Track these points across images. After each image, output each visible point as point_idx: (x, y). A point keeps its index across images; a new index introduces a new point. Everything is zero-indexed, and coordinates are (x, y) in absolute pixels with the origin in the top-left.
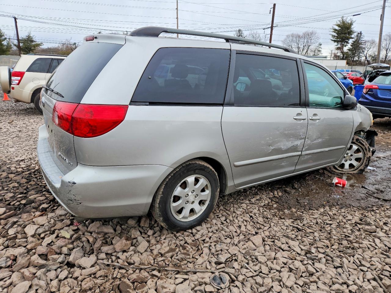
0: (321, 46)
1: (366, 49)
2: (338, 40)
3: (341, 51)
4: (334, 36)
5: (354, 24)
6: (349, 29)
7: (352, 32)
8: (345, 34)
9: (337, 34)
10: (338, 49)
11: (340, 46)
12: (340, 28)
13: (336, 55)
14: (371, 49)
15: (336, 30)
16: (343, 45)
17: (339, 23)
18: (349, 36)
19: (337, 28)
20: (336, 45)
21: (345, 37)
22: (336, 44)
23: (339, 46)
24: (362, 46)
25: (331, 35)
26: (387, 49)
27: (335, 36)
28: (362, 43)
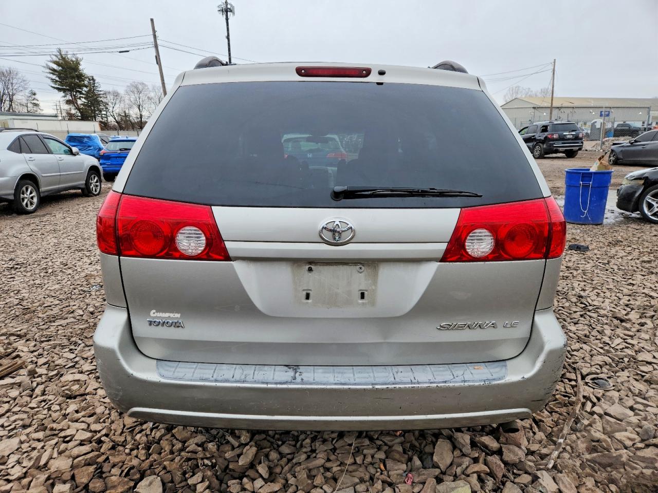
0: (36, 97)
1: (110, 104)
2: (64, 87)
3: (75, 106)
4: (55, 81)
5: (81, 63)
6: (75, 72)
7: (83, 76)
8: (73, 78)
9: (60, 78)
10: (68, 102)
11: (71, 98)
12: (60, 68)
13: (69, 114)
14: (117, 106)
15: (54, 70)
16: (74, 96)
17: (55, 59)
18: (80, 81)
19: (55, 67)
20: (65, 97)
21: (75, 84)
22: (62, 94)
23: (69, 97)
24: (101, 99)
25: (49, 78)
26: (139, 106)
27: (57, 81)
28: (100, 94)
